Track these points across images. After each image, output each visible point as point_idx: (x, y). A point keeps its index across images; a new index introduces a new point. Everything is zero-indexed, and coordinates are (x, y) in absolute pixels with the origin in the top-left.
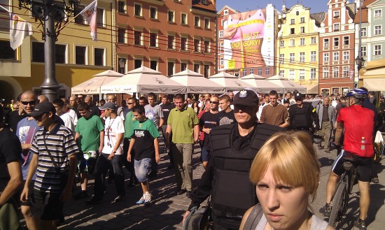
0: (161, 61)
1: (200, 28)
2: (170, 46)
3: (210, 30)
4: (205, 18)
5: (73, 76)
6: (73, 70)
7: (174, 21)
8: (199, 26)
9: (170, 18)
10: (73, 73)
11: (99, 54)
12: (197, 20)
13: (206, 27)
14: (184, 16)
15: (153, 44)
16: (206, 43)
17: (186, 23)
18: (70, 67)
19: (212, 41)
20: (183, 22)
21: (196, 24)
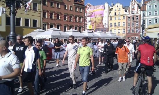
0: (61, 25)
2: (65, 19)
3: (82, 13)
4: (80, 8)
6: (24, 29)
7: (67, 9)
8: (77, 11)
9: (65, 8)
10: (24, 30)
11: (35, 22)
12: (76, 8)
13: (80, 11)
14: (71, 7)
15: (58, 18)
16: (80, 18)
17: (72, 10)
18: (22, 27)
19: (83, 17)
20: (71, 9)
21: (76, 10)
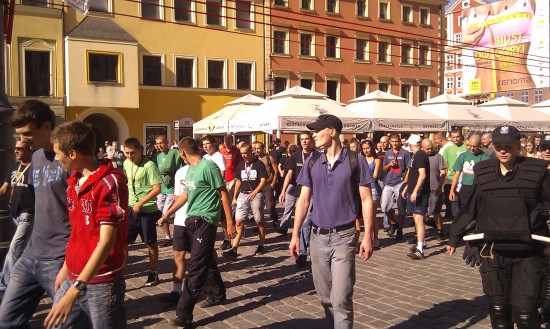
0: (344, 80)
1: (413, 25)
2: (360, 55)
3: (430, 27)
4: (421, 8)
5: (204, 106)
6: (204, 97)
7: (366, 14)
8: (411, 20)
9: (361, 11)
10: (203, 101)
11: (244, 71)
12: (406, 11)
13: (422, 22)
14: (383, 6)
15: (331, 53)
16: (424, 50)
17: (388, 17)
18: (200, 92)
19: (434, 45)
20: (383, 15)
21: (406, 18)
